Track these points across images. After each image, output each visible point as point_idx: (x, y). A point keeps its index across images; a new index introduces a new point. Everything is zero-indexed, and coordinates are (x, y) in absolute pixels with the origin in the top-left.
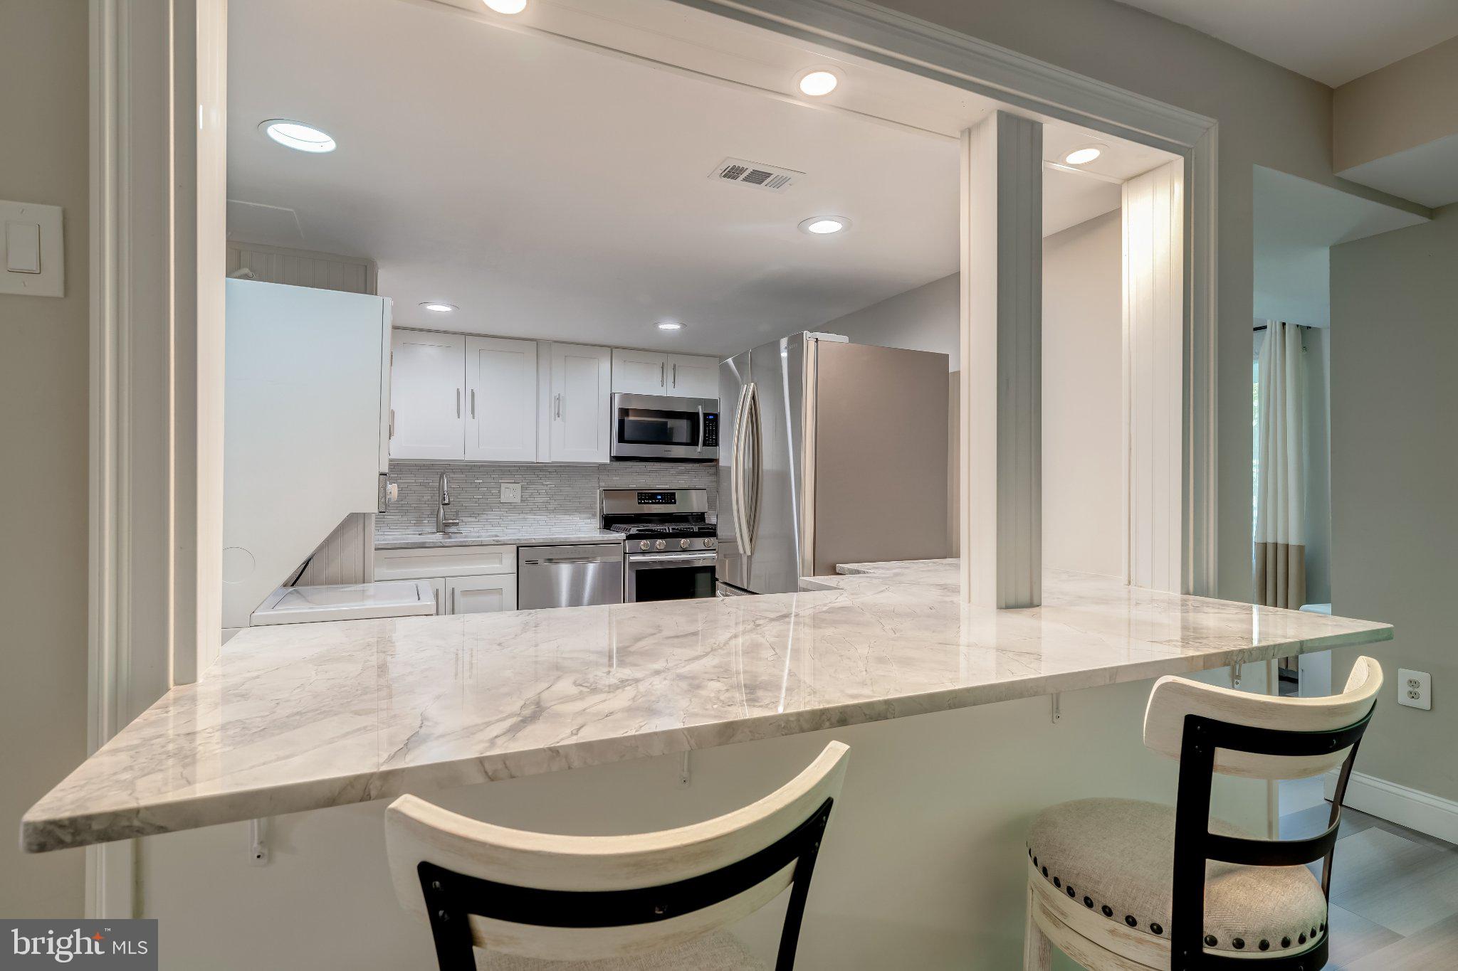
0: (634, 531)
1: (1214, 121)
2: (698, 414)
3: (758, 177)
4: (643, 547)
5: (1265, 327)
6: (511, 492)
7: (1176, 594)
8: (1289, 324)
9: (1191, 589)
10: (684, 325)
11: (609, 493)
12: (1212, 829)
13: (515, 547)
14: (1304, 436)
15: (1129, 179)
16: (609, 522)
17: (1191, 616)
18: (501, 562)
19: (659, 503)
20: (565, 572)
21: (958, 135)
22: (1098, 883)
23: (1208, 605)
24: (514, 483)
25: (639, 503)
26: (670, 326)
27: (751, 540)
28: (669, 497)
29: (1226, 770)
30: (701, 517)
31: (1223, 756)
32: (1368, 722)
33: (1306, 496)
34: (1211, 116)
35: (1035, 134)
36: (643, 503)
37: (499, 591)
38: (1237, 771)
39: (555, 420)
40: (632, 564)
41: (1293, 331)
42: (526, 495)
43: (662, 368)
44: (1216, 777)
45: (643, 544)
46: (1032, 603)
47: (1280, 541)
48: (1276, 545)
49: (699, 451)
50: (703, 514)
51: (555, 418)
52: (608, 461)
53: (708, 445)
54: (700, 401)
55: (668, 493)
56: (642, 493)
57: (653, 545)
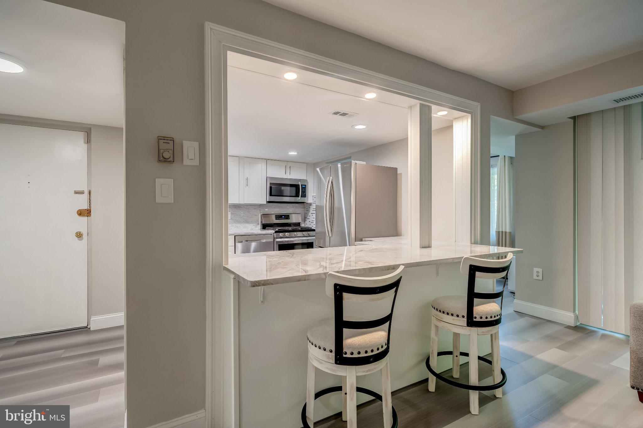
0: (277, 230)
1: (480, 104)
2: (299, 185)
3: (344, 114)
5: (499, 156)
7: (469, 244)
8: (507, 156)
9: (473, 243)
10: (298, 153)
11: (265, 215)
12: (475, 291)
13: (234, 236)
14: (512, 194)
15: (455, 119)
16: (265, 226)
17: (473, 249)
19: (283, 219)
21: (408, 107)
22: (450, 309)
23: (477, 246)
25: (276, 219)
26: (293, 153)
27: (331, 231)
28: (287, 217)
29: (478, 277)
30: (298, 224)
31: (478, 274)
32: (510, 265)
33: (512, 215)
34: (478, 102)
35: (430, 108)
36: (278, 219)
38: (481, 277)
39: (246, 187)
40: (277, 242)
41: (507, 158)
42: (232, 216)
43: (286, 167)
44: (476, 279)
45: (281, 235)
46: (429, 247)
47: (504, 230)
48: (502, 232)
49: (299, 199)
50: (299, 223)
51: (246, 186)
52: (265, 203)
53: (303, 197)
54: (300, 180)
55: (286, 215)
56: (277, 215)
57: (284, 235)
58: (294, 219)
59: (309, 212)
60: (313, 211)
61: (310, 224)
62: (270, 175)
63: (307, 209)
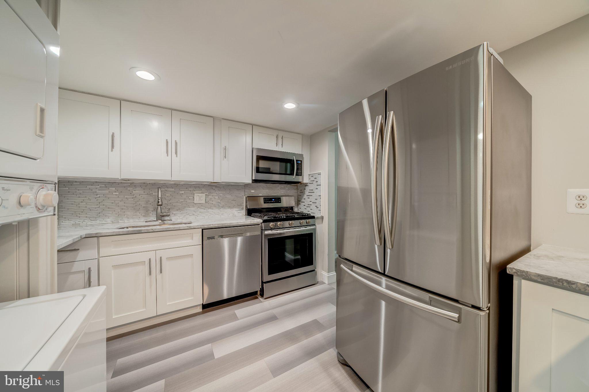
0: (266, 218)
2: (294, 160)
4: (271, 226)
6: (199, 197)
11: (250, 198)
13: (201, 230)
16: (250, 212)
18: (192, 238)
19: (273, 203)
20: (226, 242)
24: (202, 193)
25: (265, 203)
26: (290, 106)
28: (278, 200)
37: (191, 256)
40: (266, 235)
42: (208, 199)
43: (277, 137)
45: (271, 224)
49: (293, 178)
50: (292, 208)
51: (223, 159)
52: (251, 182)
53: (298, 175)
54: (294, 154)
55: (277, 198)
56: (265, 198)
57: (276, 225)
58: (286, 202)
59: (304, 194)
60: (309, 192)
61: (305, 209)
62: (256, 146)
63: (301, 190)
